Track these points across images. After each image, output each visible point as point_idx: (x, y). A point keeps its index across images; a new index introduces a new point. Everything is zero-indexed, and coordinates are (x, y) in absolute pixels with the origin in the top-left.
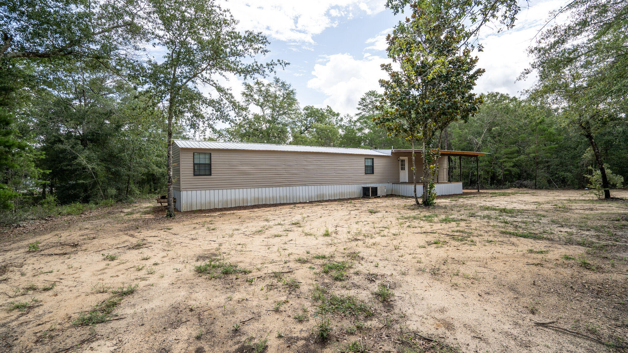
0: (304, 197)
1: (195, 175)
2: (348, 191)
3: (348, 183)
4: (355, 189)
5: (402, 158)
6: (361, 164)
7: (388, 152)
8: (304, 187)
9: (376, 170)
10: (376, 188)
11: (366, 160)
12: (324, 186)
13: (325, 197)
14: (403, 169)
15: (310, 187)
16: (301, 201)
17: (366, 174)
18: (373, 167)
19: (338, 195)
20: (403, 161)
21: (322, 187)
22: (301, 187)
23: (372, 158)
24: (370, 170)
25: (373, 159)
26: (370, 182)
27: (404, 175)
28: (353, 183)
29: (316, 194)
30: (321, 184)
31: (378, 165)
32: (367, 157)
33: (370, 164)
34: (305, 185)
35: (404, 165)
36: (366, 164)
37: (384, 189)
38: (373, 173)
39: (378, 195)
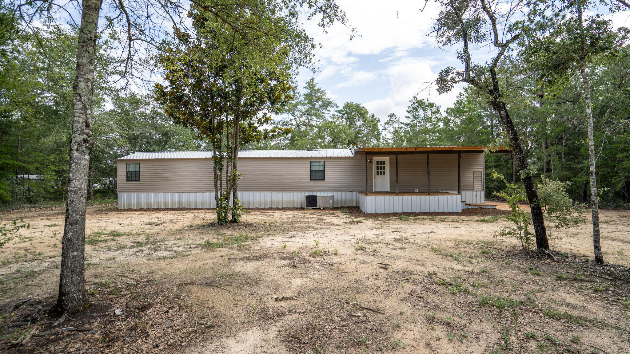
1: (127, 181)
2: (284, 199)
3: (285, 191)
4: (299, 198)
5: (377, 159)
7: (347, 153)
9: (327, 176)
11: (313, 164)
12: (252, 194)
17: (311, 180)
20: (382, 163)
23: (322, 161)
24: (318, 175)
25: (325, 162)
26: (321, 190)
27: (384, 182)
28: (292, 191)
30: (247, 191)
31: (331, 170)
32: (313, 160)
33: (318, 168)
35: (384, 168)
36: (313, 169)
37: (328, 199)
38: (324, 180)
39: (318, 207)
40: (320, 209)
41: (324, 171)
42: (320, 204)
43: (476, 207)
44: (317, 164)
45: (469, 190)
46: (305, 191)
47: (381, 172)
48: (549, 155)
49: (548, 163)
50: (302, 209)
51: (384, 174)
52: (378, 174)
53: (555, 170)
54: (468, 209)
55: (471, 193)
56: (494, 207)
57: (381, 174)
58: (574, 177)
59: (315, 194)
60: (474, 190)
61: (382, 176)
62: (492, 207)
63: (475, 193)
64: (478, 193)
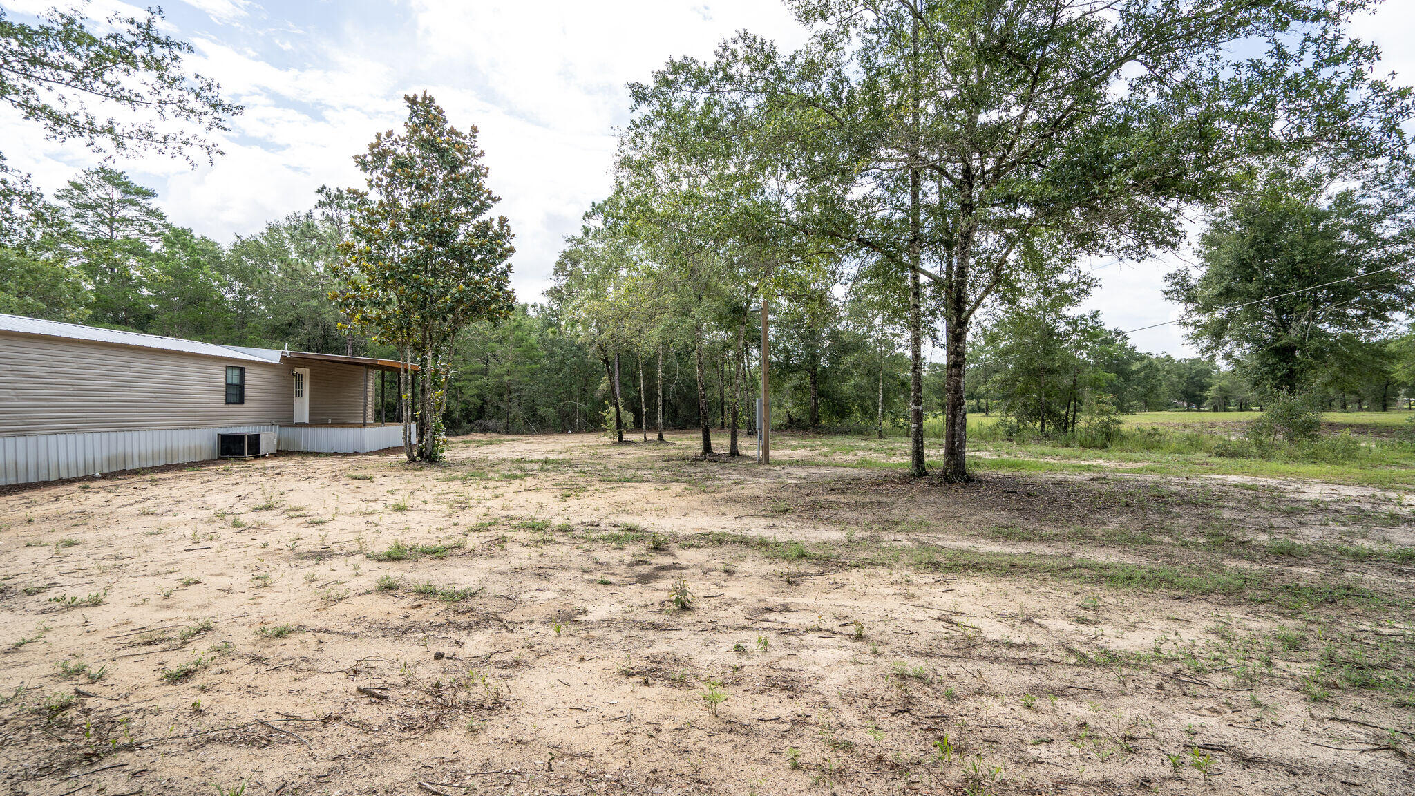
0: (72, 464)
2: (187, 445)
3: (187, 426)
5: (298, 370)
6: (217, 379)
7: (273, 356)
8: (71, 437)
9: (248, 395)
10: (258, 436)
11: (230, 372)
12: (128, 435)
13: (129, 461)
14: (300, 394)
15: (89, 436)
16: (64, 476)
17: (227, 403)
18: (241, 387)
19: (162, 456)
20: (300, 377)
21: (121, 435)
22: (61, 438)
23: (240, 368)
24: (236, 394)
25: (242, 370)
26: (239, 422)
27: (302, 408)
28: (197, 426)
29: (105, 454)
30: (119, 428)
31: (255, 383)
32: (231, 364)
33: (236, 381)
34: (75, 431)
35: (301, 386)
38: (242, 403)
40: (263, 456)
42: (264, 448)
47: (298, 392)
57: (298, 395)
61: (300, 399)
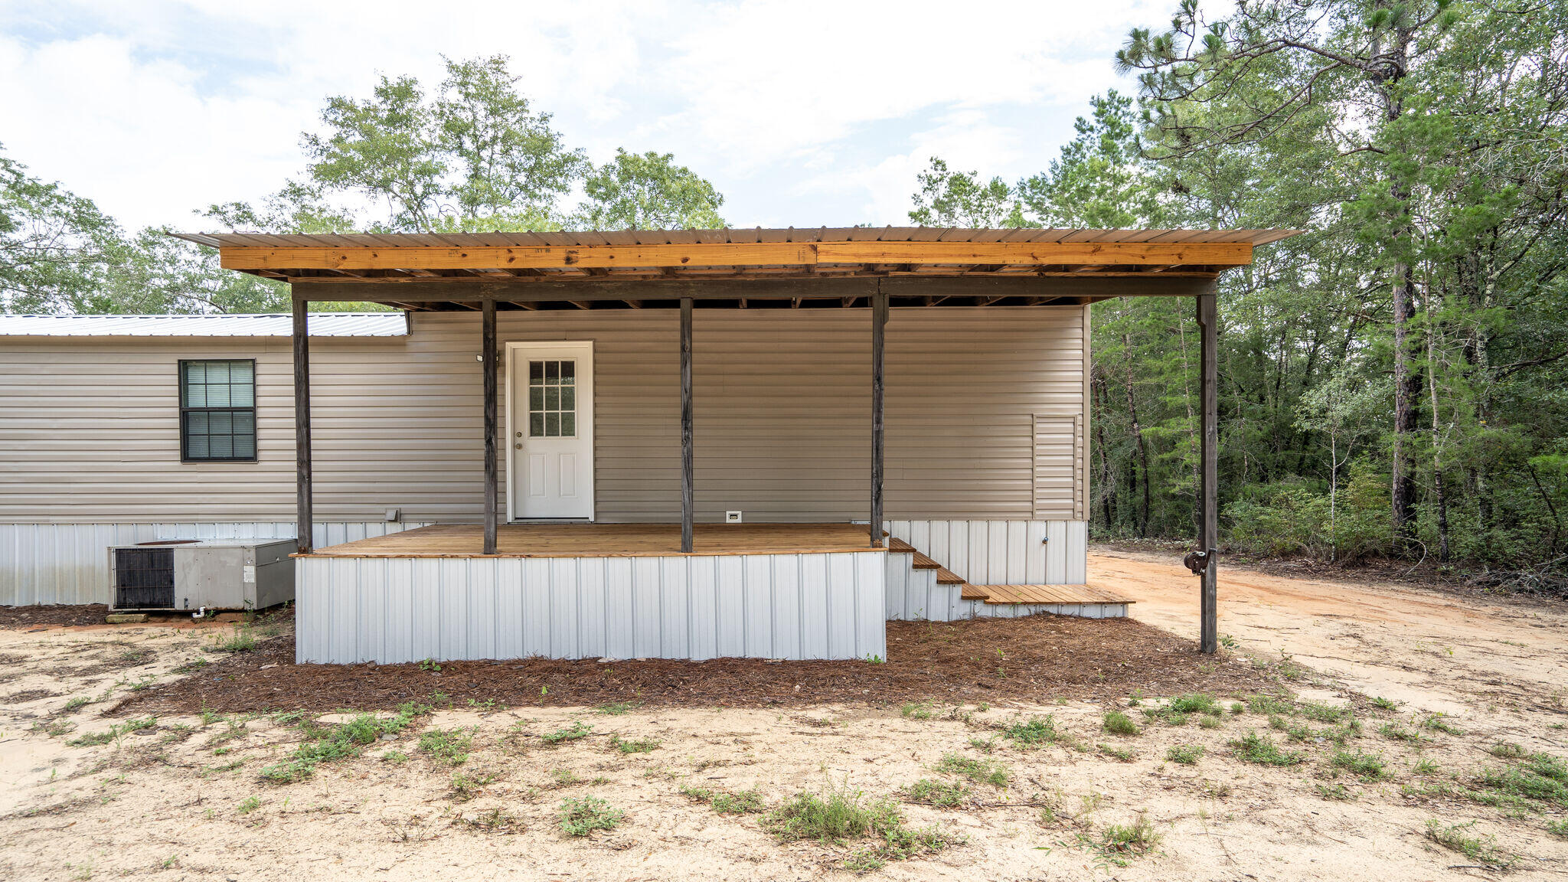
4: (79, 555)
9: (273, 438)
11: (199, 375)
17: (184, 459)
18: (253, 413)
23: (243, 360)
24: (231, 435)
25: (253, 366)
27: (568, 472)
32: (193, 356)
35: (569, 401)
36: (197, 400)
37: (233, 562)
38: (253, 459)
39: (179, 606)
40: (186, 614)
41: (253, 410)
42: (187, 589)
43: (1023, 612)
44: (218, 375)
45: (1007, 515)
46: (116, 520)
47: (551, 420)
48: (1418, 350)
49: (1416, 384)
50: (95, 615)
51: (569, 431)
52: (536, 430)
53: (1446, 415)
54: (976, 620)
55: (1018, 527)
56: (1118, 612)
57: (552, 432)
58: (1536, 451)
59: (163, 533)
60: (1031, 515)
61: (559, 442)
62: (1109, 612)
63: (1038, 529)
64: (1057, 529)
